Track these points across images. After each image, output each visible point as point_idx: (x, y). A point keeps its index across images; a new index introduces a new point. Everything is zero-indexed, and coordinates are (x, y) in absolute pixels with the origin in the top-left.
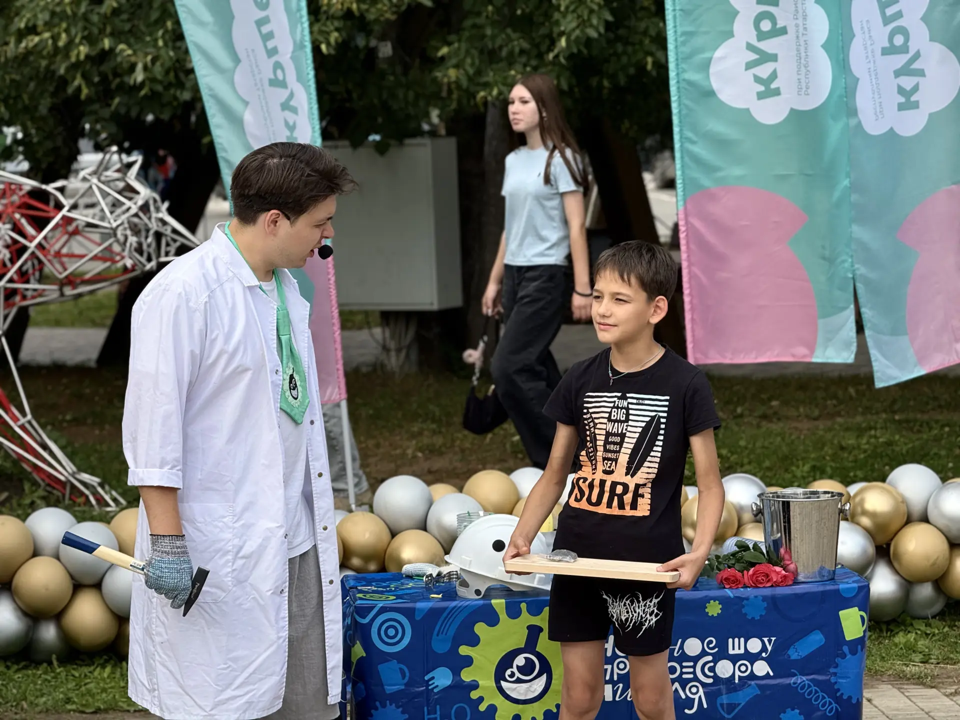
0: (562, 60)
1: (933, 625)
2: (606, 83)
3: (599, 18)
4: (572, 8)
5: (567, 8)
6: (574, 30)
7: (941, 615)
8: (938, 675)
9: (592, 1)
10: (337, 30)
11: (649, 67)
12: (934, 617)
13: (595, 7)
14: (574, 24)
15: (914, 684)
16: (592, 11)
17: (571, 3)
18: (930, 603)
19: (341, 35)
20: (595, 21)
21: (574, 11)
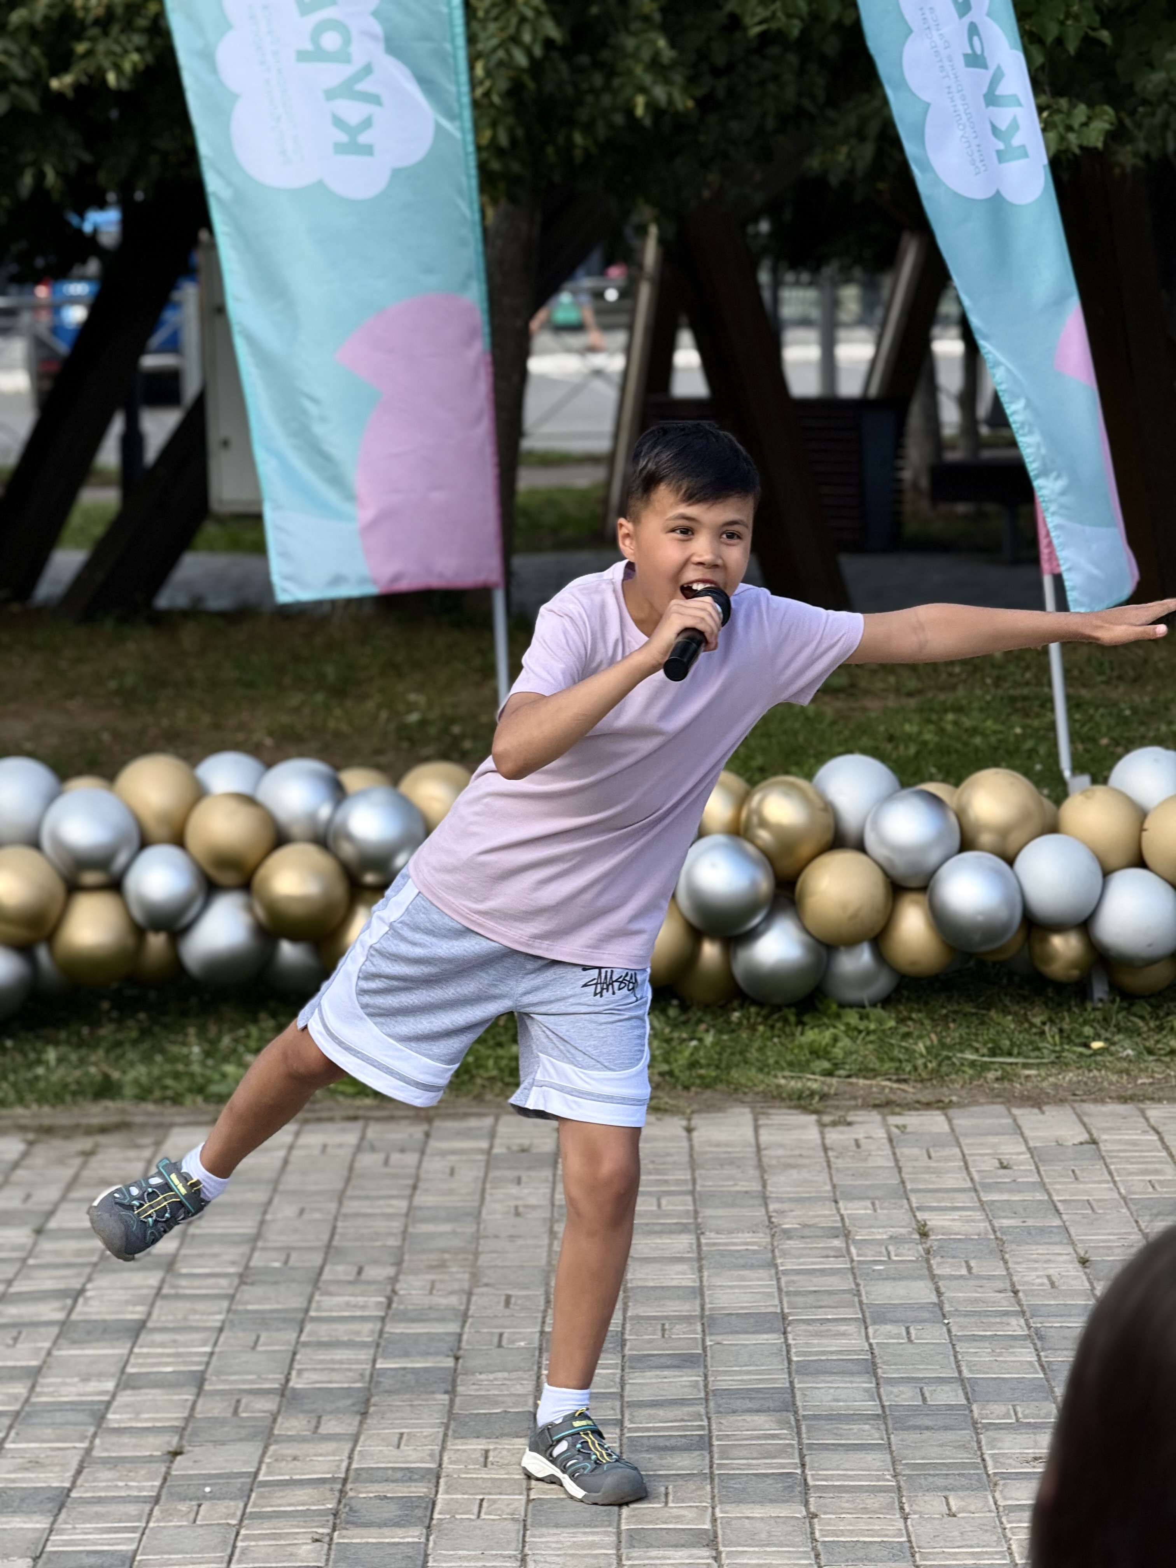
0: (496, 99)
1: (872, 1017)
2: (578, 138)
3: (535, 32)
4: (494, 12)
5: (487, 12)
6: (494, 50)
7: (886, 1002)
8: (836, 1094)
9: (526, 4)
10: (138, 50)
11: (640, 111)
12: (874, 1005)
13: (529, 13)
14: (494, 42)
15: (790, 1108)
16: (523, 19)
17: (494, 5)
18: (865, 979)
19: (143, 58)
20: (527, 37)
21: (496, 19)
